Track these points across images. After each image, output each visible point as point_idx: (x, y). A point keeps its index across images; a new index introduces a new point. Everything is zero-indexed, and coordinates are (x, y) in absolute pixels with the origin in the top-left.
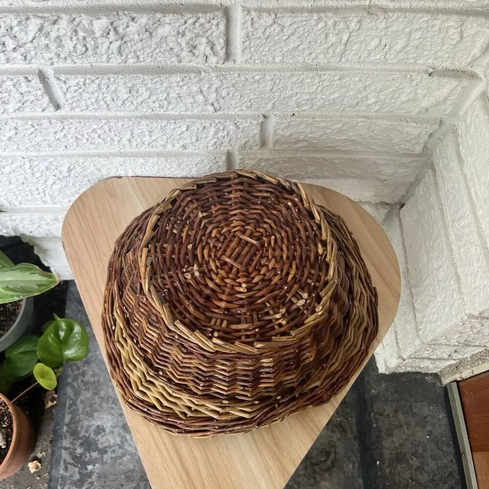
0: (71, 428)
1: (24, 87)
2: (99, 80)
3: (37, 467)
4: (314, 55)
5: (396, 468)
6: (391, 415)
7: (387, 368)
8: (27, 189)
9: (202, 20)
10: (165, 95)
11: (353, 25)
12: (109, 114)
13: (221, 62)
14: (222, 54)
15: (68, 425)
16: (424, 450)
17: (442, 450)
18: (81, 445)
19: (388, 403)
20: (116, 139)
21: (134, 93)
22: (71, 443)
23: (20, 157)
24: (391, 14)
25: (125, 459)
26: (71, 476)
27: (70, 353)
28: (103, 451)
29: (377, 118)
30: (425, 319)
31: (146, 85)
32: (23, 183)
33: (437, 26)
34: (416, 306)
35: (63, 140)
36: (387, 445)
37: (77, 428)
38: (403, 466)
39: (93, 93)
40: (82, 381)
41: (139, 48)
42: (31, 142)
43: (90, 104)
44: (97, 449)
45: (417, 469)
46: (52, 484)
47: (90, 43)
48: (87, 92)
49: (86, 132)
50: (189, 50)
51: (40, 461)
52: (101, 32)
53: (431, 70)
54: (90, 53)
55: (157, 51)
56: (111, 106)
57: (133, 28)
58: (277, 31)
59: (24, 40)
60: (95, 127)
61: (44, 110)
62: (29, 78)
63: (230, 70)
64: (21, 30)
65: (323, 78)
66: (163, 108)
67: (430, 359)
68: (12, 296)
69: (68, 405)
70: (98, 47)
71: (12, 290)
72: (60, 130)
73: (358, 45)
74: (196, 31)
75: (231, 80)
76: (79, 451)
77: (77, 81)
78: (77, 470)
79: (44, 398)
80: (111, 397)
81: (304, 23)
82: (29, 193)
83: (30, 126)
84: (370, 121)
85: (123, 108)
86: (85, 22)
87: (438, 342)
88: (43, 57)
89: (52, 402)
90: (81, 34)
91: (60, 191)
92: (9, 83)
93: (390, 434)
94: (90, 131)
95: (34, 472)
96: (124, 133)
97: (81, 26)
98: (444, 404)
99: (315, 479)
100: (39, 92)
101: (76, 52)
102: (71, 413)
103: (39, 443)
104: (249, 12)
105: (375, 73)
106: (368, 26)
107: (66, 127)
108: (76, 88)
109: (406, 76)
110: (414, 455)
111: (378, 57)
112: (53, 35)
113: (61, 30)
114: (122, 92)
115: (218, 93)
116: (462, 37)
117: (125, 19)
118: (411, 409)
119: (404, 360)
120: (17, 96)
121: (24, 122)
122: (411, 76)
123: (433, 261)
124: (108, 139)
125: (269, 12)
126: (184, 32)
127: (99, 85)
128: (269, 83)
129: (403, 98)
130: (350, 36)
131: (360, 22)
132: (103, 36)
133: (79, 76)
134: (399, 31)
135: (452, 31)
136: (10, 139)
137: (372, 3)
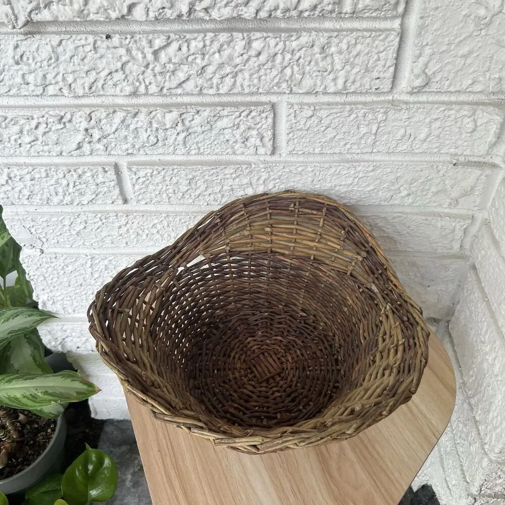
1: (100, 178)
2: (165, 171)
4: (348, 146)
8: (83, 293)
9: (253, 114)
10: (220, 187)
11: (380, 117)
12: (170, 209)
13: (269, 153)
14: (269, 146)
21: (193, 186)
23: (84, 254)
24: (411, 106)
27: (94, 493)
30: (489, 428)
31: (203, 177)
32: (81, 285)
33: (453, 116)
35: (125, 236)
39: (158, 185)
41: (201, 140)
42: (97, 237)
43: (154, 196)
47: (161, 135)
48: (153, 184)
49: (146, 227)
50: (242, 141)
52: (172, 123)
54: (160, 144)
55: (216, 142)
56: (171, 199)
57: (198, 119)
58: (316, 122)
59: (108, 132)
60: (156, 221)
61: (113, 202)
62: (106, 169)
63: (276, 162)
64: (108, 123)
65: (359, 169)
66: (217, 201)
70: (167, 139)
72: (125, 223)
73: (386, 136)
74: (248, 124)
75: (277, 172)
77: (146, 172)
81: (339, 115)
83: (98, 219)
85: (182, 201)
86: (159, 116)
88: (121, 148)
90: (155, 125)
92: (89, 174)
94: (150, 226)
96: (181, 229)
97: (156, 118)
100: (113, 184)
101: (148, 143)
104: (292, 105)
105: (405, 164)
106: (393, 117)
107: (130, 222)
108: (144, 179)
109: (432, 167)
111: (405, 147)
112: (132, 127)
113: (140, 122)
114: (183, 184)
115: (265, 185)
116: (476, 126)
117: (192, 111)
120: (93, 187)
121: (94, 215)
122: (437, 166)
123: (487, 357)
124: (166, 235)
125: (309, 105)
126: (239, 124)
127: (164, 177)
128: (310, 175)
129: (434, 189)
130: (378, 128)
131: (386, 113)
132: (172, 128)
133: (148, 167)
134: (420, 121)
135: (466, 120)
136: (78, 234)
137: (394, 98)
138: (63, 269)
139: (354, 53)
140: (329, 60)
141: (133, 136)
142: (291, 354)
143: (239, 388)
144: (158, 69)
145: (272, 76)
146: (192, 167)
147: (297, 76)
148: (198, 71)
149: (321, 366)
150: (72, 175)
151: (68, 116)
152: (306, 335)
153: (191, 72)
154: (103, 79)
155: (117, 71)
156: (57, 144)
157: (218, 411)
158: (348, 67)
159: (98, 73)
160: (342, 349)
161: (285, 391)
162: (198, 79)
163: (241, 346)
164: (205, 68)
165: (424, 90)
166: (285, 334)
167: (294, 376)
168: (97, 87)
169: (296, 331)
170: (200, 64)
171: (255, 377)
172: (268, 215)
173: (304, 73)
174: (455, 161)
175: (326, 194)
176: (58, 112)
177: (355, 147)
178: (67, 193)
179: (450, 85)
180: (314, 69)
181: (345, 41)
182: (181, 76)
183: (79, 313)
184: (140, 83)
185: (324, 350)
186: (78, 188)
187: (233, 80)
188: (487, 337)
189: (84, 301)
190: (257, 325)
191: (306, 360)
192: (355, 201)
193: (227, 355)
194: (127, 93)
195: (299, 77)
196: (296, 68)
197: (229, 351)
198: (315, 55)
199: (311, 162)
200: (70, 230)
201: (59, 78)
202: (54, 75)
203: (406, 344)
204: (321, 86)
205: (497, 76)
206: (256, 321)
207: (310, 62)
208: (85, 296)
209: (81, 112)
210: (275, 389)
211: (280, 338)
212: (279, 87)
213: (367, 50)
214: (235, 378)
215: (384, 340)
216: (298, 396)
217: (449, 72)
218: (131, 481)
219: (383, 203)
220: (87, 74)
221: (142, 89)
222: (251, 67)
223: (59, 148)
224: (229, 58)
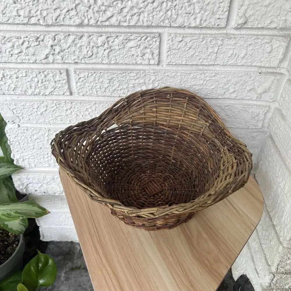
1: (58, 78)
2: (95, 74)
4: (201, 60)
9: (149, 39)
10: (127, 85)
11: (220, 42)
12: (97, 99)
13: (156, 63)
14: (157, 59)
21: (112, 84)
23: (44, 128)
24: (237, 36)
31: (118, 78)
33: (259, 43)
35: (70, 116)
39: (91, 83)
41: (118, 54)
42: (52, 116)
43: (88, 90)
47: (95, 50)
48: (88, 82)
49: (82, 111)
50: (141, 55)
52: (102, 43)
54: (94, 56)
55: (126, 56)
56: (98, 92)
57: (117, 41)
58: (183, 45)
59: (65, 48)
60: (88, 107)
61: (64, 94)
62: (62, 72)
63: (160, 70)
64: (65, 42)
65: (207, 75)
66: (124, 94)
70: (98, 53)
71: (19, 213)
72: (70, 107)
73: (223, 54)
74: (145, 45)
75: (161, 76)
77: (84, 75)
83: (54, 105)
85: (104, 94)
86: (95, 39)
90: (92, 44)
92: (51, 75)
94: (85, 110)
97: (92, 40)
100: (64, 81)
101: (87, 55)
104: (171, 34)
105: (232, 72)
106: (227, 43)
107: (73, 107)
108: (83, 79)
109: (248, 74)
111: (232, 62)
112: (78, 45)
113: (83, 42)
114: (106, 82)
115: (153, 84)
116: (272, 49)
120: (53, 83)
121: (52, 102)
122: (250, 74)
125: (180, 34)
126: (140, 45)
127: (95, 78)
128: (179, 78)
130: (218, 49)
131: (222, 40)
132: (102, 46)
133: (86, 71)
134: (242, 46)
135: (267, 45)
136: (42, 114)
137: (227, 32)
138: (31, 137)
139: (206, 3)
140: (192, 7)
141: (78, 50)
142: (167, 182)
143: (137, 199)
144: (96, 9)
145: (160, 16)
146: (112, 72)
147: (174, 16)
148: (118, 11)
149: (185, 188)
150: (41, 75)
151: (42, 37)
152: (176, 173)
153: (114, 12)
154: (64, 14)
155: (72, 9)
156: (34, 55)
158: (202, 12)
159: (61, 11)
160: (197, 178)
162: (118, 16)
163: (138, 178)
164: (123, 10)
165: (244, 27)
166: (163, 172)
167: (169, 194)
168: (60, 19)
170: (120, 7)
171: (147, 193)
172: (155, 101)
173: (178, 15)
174: (260, 72)
176: (36, 34)
177: (205, 61)
178: (37, 87)
179: (258, 23)
180: (184, 12)
182: (109, 14)
183: (38, 167)
184: (85, 18)
185: (186, 180)
186: (43, 84)
187: (138, 17)
188: (280, 173)
189: (42, 159)
190: (147, 168)
191: (176, 185)
192: (204, 95)
193: (130, 183)
194: (77, 24)
195: (175, 16)
196: (174, 11)
197: (131, 180)
198: (185, 3)
199: (180, 70)
200: (37, 112)
201: (38, 13)
202: (35, 10)
203: (238, 162)
204: (187, 22)
205: (284, 18)
206: (146, 165)
207: (182, 7)
208: (42, 156)
209: (50, 35)
210: (158, 200)
211: (160, 174)
212: (164, 23)
214: (135, 194)
215: (224, 165)
217: (258, 15)
218: (64, 277)
219: (219, 97)
220: (55, 11)
221: (86, 22)
222: (149, 9)
223: (35, 57)
224: (137, 4)
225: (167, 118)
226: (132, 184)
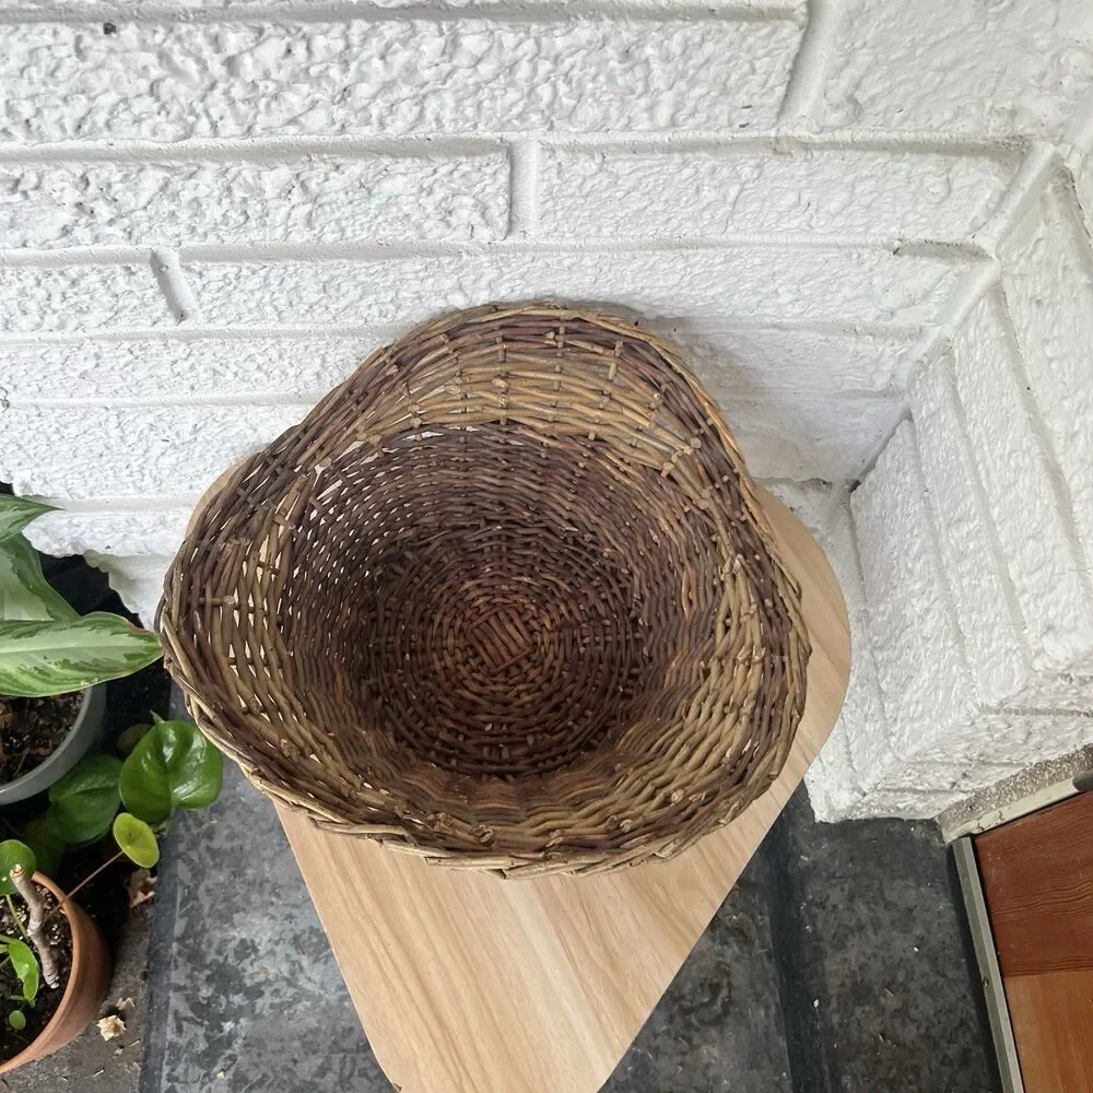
0: (186, 946)
1: (121, 284)
2: (267, 269)
3: (117, 1029)
4: (674, 222)
5: (852, 1014)
6: (841, 907)
7: (832, 810)
8: (107, 467)
9: (465, 168)
10: (392, 294)
11: (746, 172)
12: (281, 327)
13: (501, 236)
14: (501, 224)
15: (181, 940)
16: (910, 976)
17: (945, 976)
18: (209, 979)
19: (834, 881)
20: (292, 372)
21: (332, 292)
22: (190, 977)
23: (100, 407)
24: (816, 154)
25: (300, 1007)
26: (190, 1044)
27: (183, 791)
28: (255, 993)
29: (797, 328)
30: (901, 714)
31: (355, 277)
32: (101, 455)
33: (903, 172)
34: (884, 686)
35: (189, 375)
36: (835, 967)
37: (199, 945)
38: (867, 1008)
39: (252, 292)
40: (208, 849)
41: (346, 215)
42: (124, 380)
43: (245, 311)
44: (241, 988)
45: (896, 1013)
46: (152, 1061)
47: (254, 208)
48: (242, 291)
49: (233, 360)
50: (439, 217)
51: (122, 1015)
52: (277, 190)
53: (897, 244)
54: (253, 223)
55: (380, 219)
56: (285, 315)
57: (337, 181)
58: (605, 183)
59: (132, 206)
60: (253, 350)
61: (154, 323)
62: (133, 269)
63: (515, 249)
64: (128, 188)
65: (692, 261)
66: (386, 316)
67: (916, 792)
68: (78, 680)
69: (179, 899)
70: (267, 215)
71: (77, 667)
72: (184, 356)
73: (757, 204)
74: (453, 185)
75: (519, 267)
76: (205, 992)
77: (224, 272)
78: (201, 1031)
79: (128, 884)
80: (267, 881)
81: (656, 170)
82: (111, 473)
83: (126, 352)
84: (784, 334)
85: (309, 318)
86: (247, 174)
87: (928, 758)
88: (163, 233)
89: (146, 894)
90: (238, 194)
91: (174, 469)
92: (93, 277)
93: (841, 945)
94: (241, 359)
95: (112, 1039)
97: (240, 179)
98: (947, 882)
99: (689, 1040)
100: (150, 293)
101: (227, 225)
102: (186, 914)
103: (119, 979)
104: (554, 152)
105: (793, 250)
106: (775, 173)
107: (195, 352)
108: (222, 283)
109: (849, 256)
110: (888, 986)
111: (795, 223)
112: (186, 196)
113: (202, 187)
114: (310, 289)
115: (492, 290)
116: (950, 191)
117: (322, 168)
118: (882, 893)
119: (865, 795)
120: (107, 299)
121: (115, 344)
122: (860, 255)
123: (914, 601)
124: (277, 372)
125: (590, 150)
126: (431, 187)
127: (265, 279)
128: (590, 271)
129: (847, 292)
130: (742, 190)
131: (759, 166)
132: (279, 197)
133: (227, 264)
134: (833, 181)
135: (931, 180)
136: (83, 375)
137: (781, 134)
138: (57, 431)
139: (697, 59)
140: (639, 72)
141: (189, 212)
142: (547, 611)
143: (454, 687)
144: (238, 92)
145: (507, 102)
146: (329, 263)
147: (565, 100)
148: (333, 96)
149: (605, 635)
150: (56, 281)
152: (576, 569)
153: (318, 97)
154: (107, 109)
155: (138, 96)
156: (11, 227)
157: (417, 736)
158: (682, 86)
159: (92, 99)
160: (646, 603)
161: (539, 689)
162: (335, 107)
163: (453, 600)
164: (351, 89)
166: (537, 569)
167: (556, 657)
168: (94, 123)
169: (557, 561)
170: (338, 81)
171: (483, 663)
172: (501, 353)
173: (581, 96)
175: (622, 301)
176: (6, 171)
177: (689, 224)
179: (905, 119)
180: (604, 88)
181: (678, 37)
182: (295, 102)
183: (101, 495)
184: (197, 116)
185: (610, 600)
186: (72, 301)
187: (416, 109)
188: (918, 566)
189: (111, 479)
190: (482, 550)
191: (578, 623)
192: (682, 311)
193: (426, 621)
194: (169, 138)
195: (568, 102)
196: (563, 88)
197: (430, 612)
198: (607, 62)
200: (63, 371)
203: (767, 660)
204: (618, 120)
205: (1008, 105)
206: (480, 541)
207: (596, 76)
209: (62, 171)
210: (522, 687)
211: (526, 579)
212: (524, 121)
213: (728, 54)
214: (445, 668)
215: (727, 628)
216: (565, 700)
217: (906, 96)
219: (740, 313)
220: (65, 100)
221: (203, 128)
222: (460, 85)
223: (18, 233)
224: (407, 70)
225: (547, 411)
226: (436, 625)
